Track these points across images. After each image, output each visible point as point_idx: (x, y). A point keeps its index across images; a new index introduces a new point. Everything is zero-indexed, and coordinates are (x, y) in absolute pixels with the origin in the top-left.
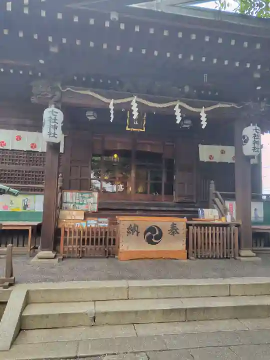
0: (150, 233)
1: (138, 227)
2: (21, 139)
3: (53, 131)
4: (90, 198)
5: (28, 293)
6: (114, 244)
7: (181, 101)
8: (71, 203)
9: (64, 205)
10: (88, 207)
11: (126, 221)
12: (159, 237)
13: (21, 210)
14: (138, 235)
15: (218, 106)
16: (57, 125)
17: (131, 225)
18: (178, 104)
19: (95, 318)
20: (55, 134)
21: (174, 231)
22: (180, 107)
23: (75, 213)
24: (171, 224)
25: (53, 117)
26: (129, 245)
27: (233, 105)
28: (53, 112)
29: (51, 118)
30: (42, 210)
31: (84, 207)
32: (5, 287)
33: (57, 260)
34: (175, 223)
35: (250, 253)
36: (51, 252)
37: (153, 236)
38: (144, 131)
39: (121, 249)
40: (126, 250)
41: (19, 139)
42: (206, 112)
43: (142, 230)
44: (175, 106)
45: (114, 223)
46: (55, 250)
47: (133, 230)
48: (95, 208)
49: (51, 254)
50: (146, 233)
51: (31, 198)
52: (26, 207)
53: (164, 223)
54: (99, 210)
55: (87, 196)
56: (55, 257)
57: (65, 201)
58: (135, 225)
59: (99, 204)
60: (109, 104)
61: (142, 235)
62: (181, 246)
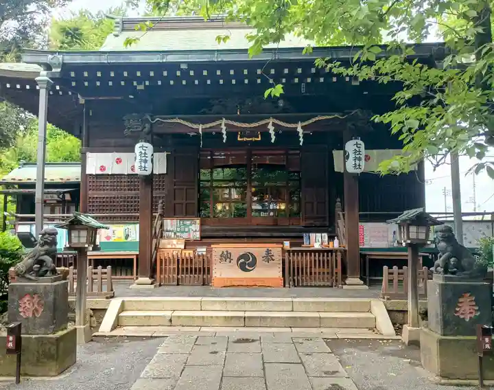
0: (243, 260)
1: (230, 254)
2: (120, 162)
3: (143, 165)
4: (191, 225)
5: (123, 301)
6: (209, 273)
7: (274, 117)
8: (172, 231)
9: (165, 234)
10: (189, 235)
11: (219, 248)
12: (253, 264)
13: (123, 240)
14: (230, 262)
15: (317, 119)
16: (147, 159)
17: (223, 252)
18: (271, 121)
19: (171, 321)
20: (145, 167)
21: (269, 257)
22: (274, 124)
23: (175, 242)
24: (266, 249)
25: (143, 152)
26: (223, 272)
27: (336, 116)
28: (142, 147)
29: (141, 152)
30: (138, 240)
31: (185, 236)
32: (107, 298)
33: (153, 286)
34: (270, 249)
35: (358, 280)
36: (148, 279)
37: (247, 263)
38: (259, 139)
39: (214, 275)
40: (218, 276)
41: (119, 161)
42: (302, 127)
43: (235, 257)
44: (268, 124)
45: (209, 251)
46: (152, 277)
47: (226, 257)
48: (198, 235)
49: (147, 280)
50: (238, 260)
51: (131, 226)
52: (127, 237)
53: (258, 249)
54: (202, 237)
55: (188, 223)
56: (152, 284)
57: (165, 229)
58: (227, 252)
59: (201, 231)
60: (198, 129)
61: (234, 261)
62: (276, 273)
